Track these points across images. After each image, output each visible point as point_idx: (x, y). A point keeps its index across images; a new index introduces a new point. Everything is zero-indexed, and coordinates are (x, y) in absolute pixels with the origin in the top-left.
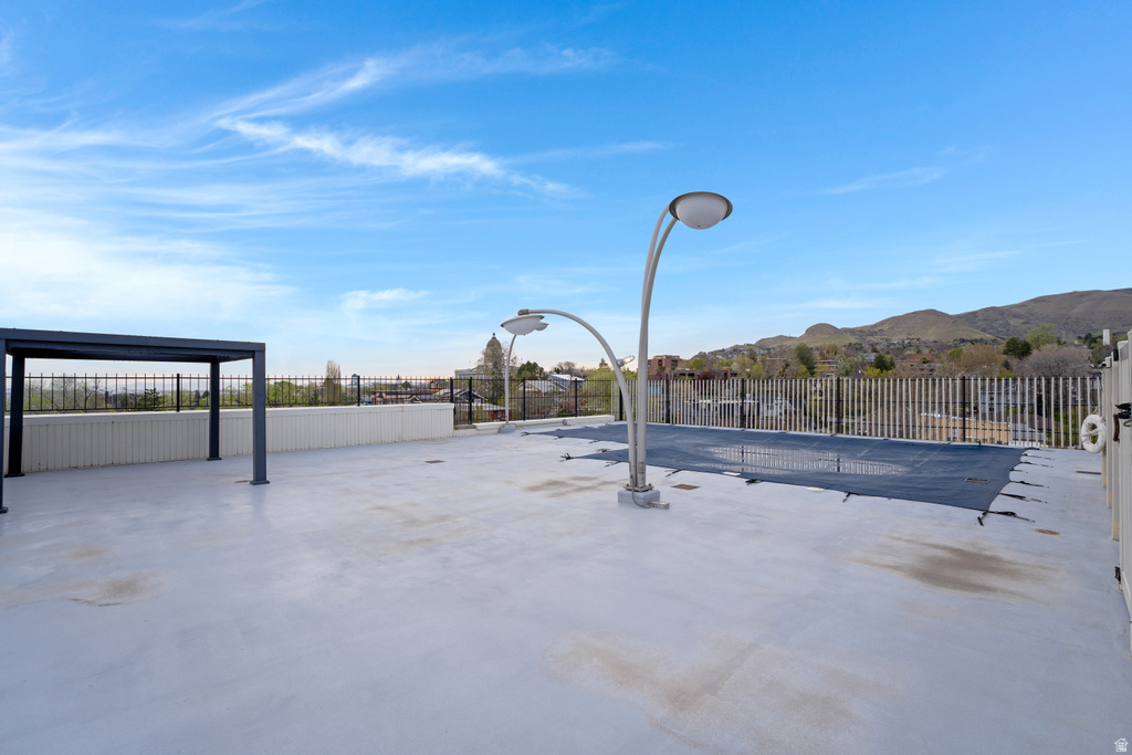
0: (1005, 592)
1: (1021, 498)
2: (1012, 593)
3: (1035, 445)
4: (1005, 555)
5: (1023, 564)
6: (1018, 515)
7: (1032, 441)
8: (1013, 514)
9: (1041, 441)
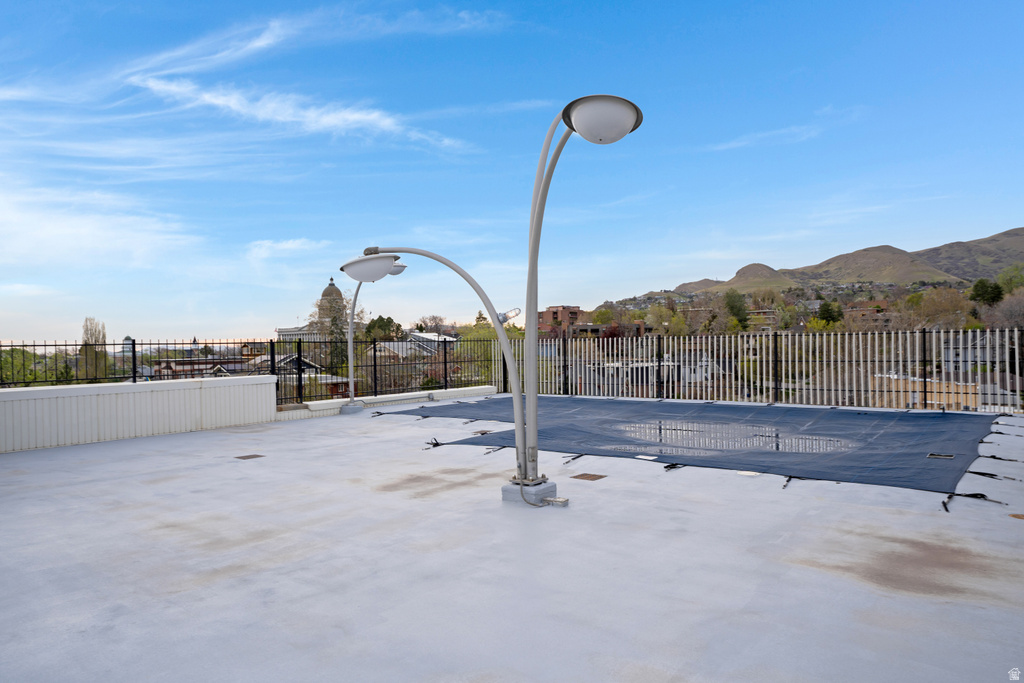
0: (975, 593)
1: (992, 476)
2: (984, 594)
3: (1007, 410)
4: (974, 547)
5: (996, 558)
6: (989, 497)
7: (1003, 405)
8: (982, 496)
9: (1014, 405)
